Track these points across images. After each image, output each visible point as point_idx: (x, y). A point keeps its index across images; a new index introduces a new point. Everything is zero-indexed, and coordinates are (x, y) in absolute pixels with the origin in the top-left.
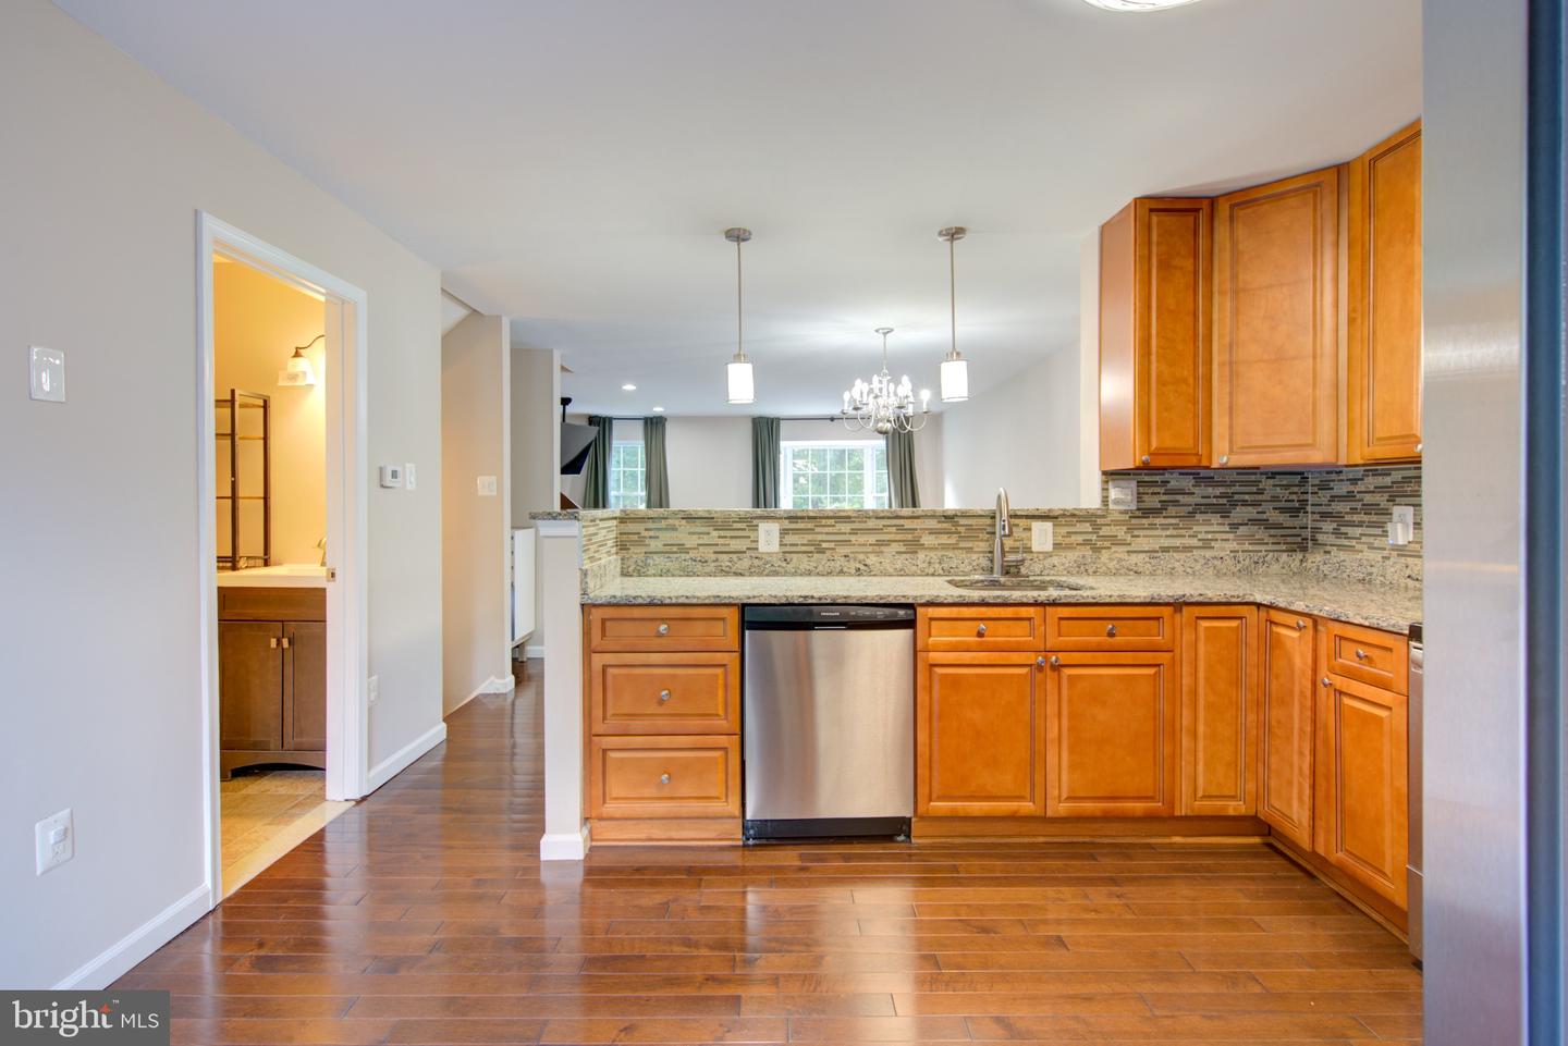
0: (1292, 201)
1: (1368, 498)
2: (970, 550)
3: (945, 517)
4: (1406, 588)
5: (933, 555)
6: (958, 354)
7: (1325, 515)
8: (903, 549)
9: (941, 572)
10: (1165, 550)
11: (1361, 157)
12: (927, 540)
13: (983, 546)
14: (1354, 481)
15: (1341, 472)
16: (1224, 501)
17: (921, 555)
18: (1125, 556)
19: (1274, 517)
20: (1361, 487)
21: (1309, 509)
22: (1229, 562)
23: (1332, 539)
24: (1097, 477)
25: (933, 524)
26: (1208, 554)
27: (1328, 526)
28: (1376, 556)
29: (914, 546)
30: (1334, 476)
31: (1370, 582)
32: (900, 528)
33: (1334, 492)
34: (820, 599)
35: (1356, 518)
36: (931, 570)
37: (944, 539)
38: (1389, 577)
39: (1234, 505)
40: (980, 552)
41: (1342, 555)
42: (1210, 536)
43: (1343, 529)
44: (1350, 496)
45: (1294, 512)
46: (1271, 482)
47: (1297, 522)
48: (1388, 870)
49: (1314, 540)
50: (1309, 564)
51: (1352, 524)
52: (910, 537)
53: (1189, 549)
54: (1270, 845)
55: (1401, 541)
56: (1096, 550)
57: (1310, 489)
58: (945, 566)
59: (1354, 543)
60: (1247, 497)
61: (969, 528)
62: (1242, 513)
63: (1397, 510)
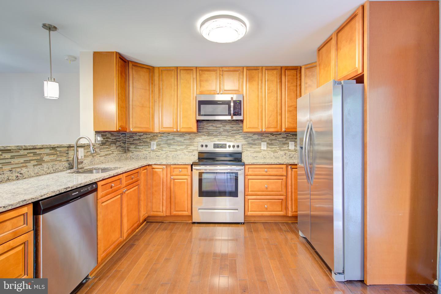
1: (144, 140)
2: (60, 161)
3: (53, 148)
4: (156, 158)
5: (50, 164)
7: (131, 144)
8: (36, 163)
9: (53, 171)
10: (106, 155)
12: (46, 158)
13: (64, 159)
14: (140, 136)
15: (137, 134)
16: (115, 141)
17: (45, 165)
18: (100, 158)
19: (122, 145)
20: (142, 137)
21: (127, 142)
22: (117, 157)
23: (134, 149)
24: (93, 133)
25: (47, 151)
26: (113, 155)
27: (132, 146)
28: (147, 152)
29: (40, 162)
30: (134, 135)
31: (146, 158)
32: (35, 154)
33: (134, 138)
34: (72, 187)
35: (141, 144)
36: (49, 171)
37: (52, 157)
38: (151, 156)
39: (117, 141)
40: (65, 161)
41: (138, 153)
42: (113, 150)
43: (137, 147)
44: (139, 139)
45: (124, 143)
46: (122, 136)
47: (125, 146)
49: (128, 150)
50: (128, 156)
51: (140, 146)
52: (39, 158)
53: (110, 154)
55: (154, 149)
56: (93, 156)
57: (127, 138)
58: (54, 168)
59: (141, 150)
60: (118, 140)
61: (60, 152)
62: (118, 143)
63: (152, 142)
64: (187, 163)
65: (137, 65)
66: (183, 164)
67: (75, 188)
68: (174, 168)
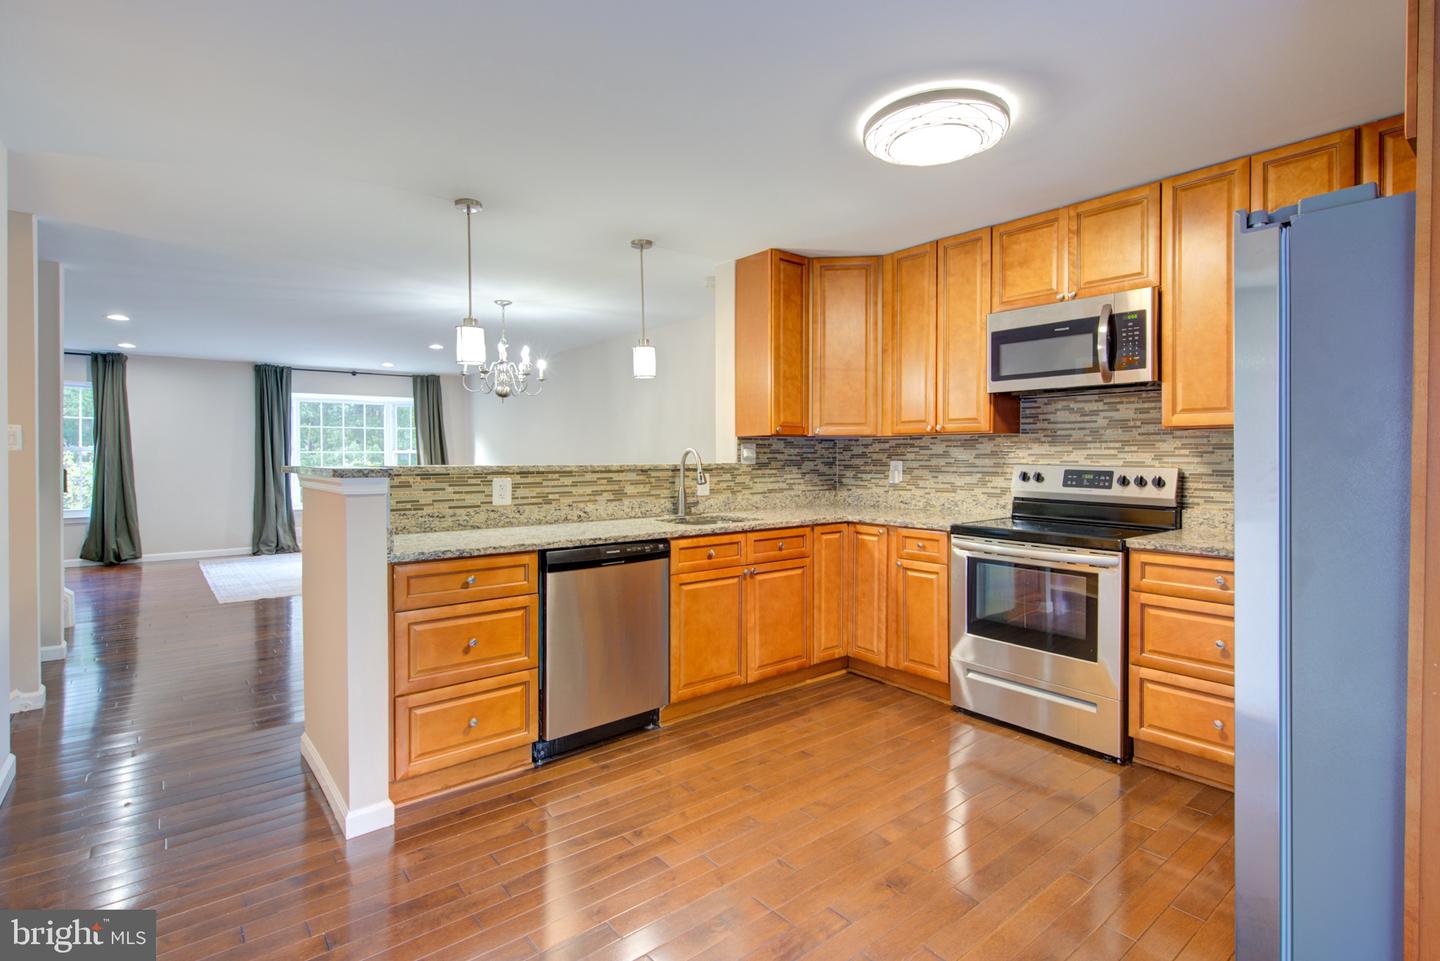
0: (856, 272)
1: (875, 456)
2: (657, 496)
3: (642, 471)
4: (900, 508)
5: (635, 502)
6: (648, 341)
7: (847, 467)
8: (612, 497)
9: (640, 514)
10: (770, 491)
11: (892, 254)
12: (630, 489)
13: (666, 493)
14: (866, 446)
15: (858, 440)
16: (798, 458)
17: (626, 502)
18: (750, 497)
19: (823, 468)
20: (871, 449)
21: (837, 463)
22: (802, 497)
23: (853, 482)
24: (734, 441)
25: (633, 476)
26: (792, 493)
27: (849, 473)
28: (881, 491)
29: (619, 495)
30: (853, 443)
31: (878, 507)
32: (610, 481)
33: (853, 453)
34: (606, 540)
35: (867, 468)
36: (633, 514)
37: (641, 488)
38: (889, 502)
39: (803, 460)
40: (665, 498)
41: (860, 491)
42: (792, 481)
43: (860, 475)
44: (863, 455)
45: (830, 464)
46: (820, 446)
47: (831, 472)
48: (936, 664)
49: (841, 482)
50: (838, 498)
51: (865, 472)
52: (616, 487)
53: (781, 490)
54: (851, 673)
55: (897, 482)
56: (734, 493)
57: (838, 450)
58: (643, 510)
59: (866, 483)
60: (809, 455)
61: (658, 479)
62: (808, 466)
63: (893, 463)
64: (935, 527)
65: (831, 264)
66: (925, 527)
67: (612, 541)
68: (906, 537)
